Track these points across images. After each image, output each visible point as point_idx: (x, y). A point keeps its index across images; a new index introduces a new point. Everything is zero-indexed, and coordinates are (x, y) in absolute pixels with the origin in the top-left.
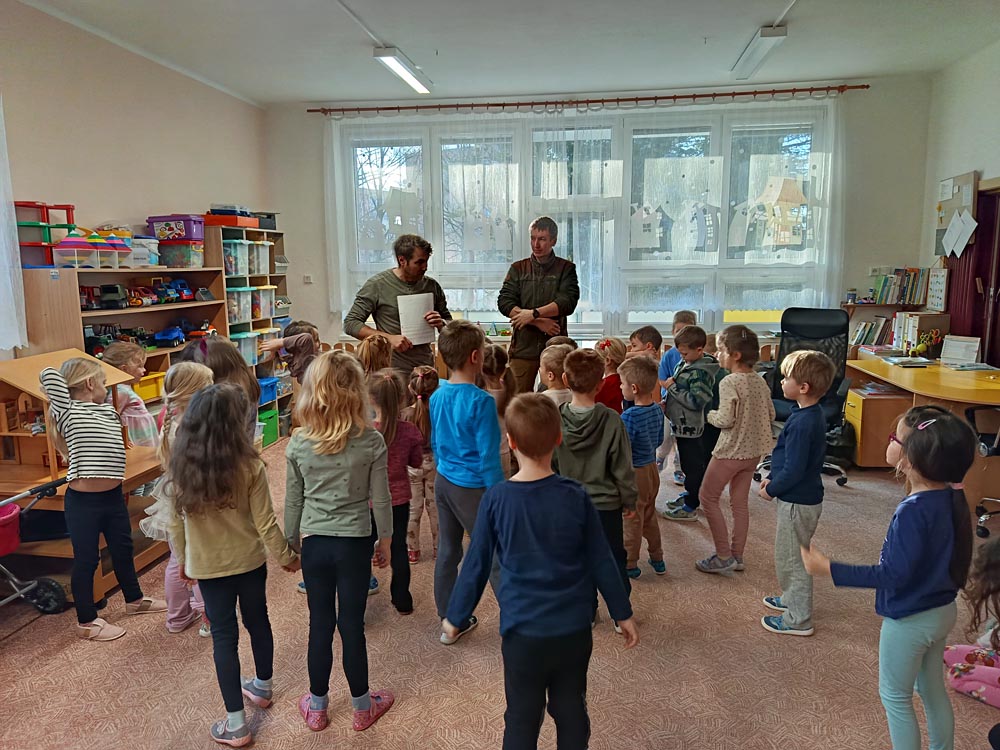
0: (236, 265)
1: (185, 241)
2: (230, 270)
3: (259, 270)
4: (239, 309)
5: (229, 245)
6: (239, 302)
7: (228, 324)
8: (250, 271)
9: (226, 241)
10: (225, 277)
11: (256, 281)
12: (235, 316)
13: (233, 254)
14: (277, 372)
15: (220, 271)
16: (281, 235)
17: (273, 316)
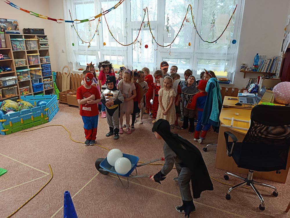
0: (16, 47)
5: (13, 41)
7: (15, 67)
8: (27, 49)
9: (11, 39)
10: (12, 51)
13: (15, 44)
14: (45, 82)
15: (10, 49)
16: (46, 36)
17: (40, 64)
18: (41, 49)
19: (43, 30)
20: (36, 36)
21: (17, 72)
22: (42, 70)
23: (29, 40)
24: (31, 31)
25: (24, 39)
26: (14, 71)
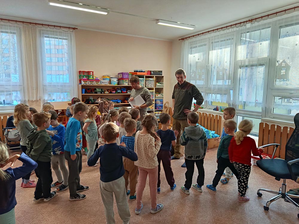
1: (122, 79)
14: (156, 114)
16: (163, 77)
17: (154, 99)
18: (157, 87)
19: (161, 72)
20: (155, 77)
22: (155, 104)
23: (148, 80)
24: (152, 73)
25: (145, 79)
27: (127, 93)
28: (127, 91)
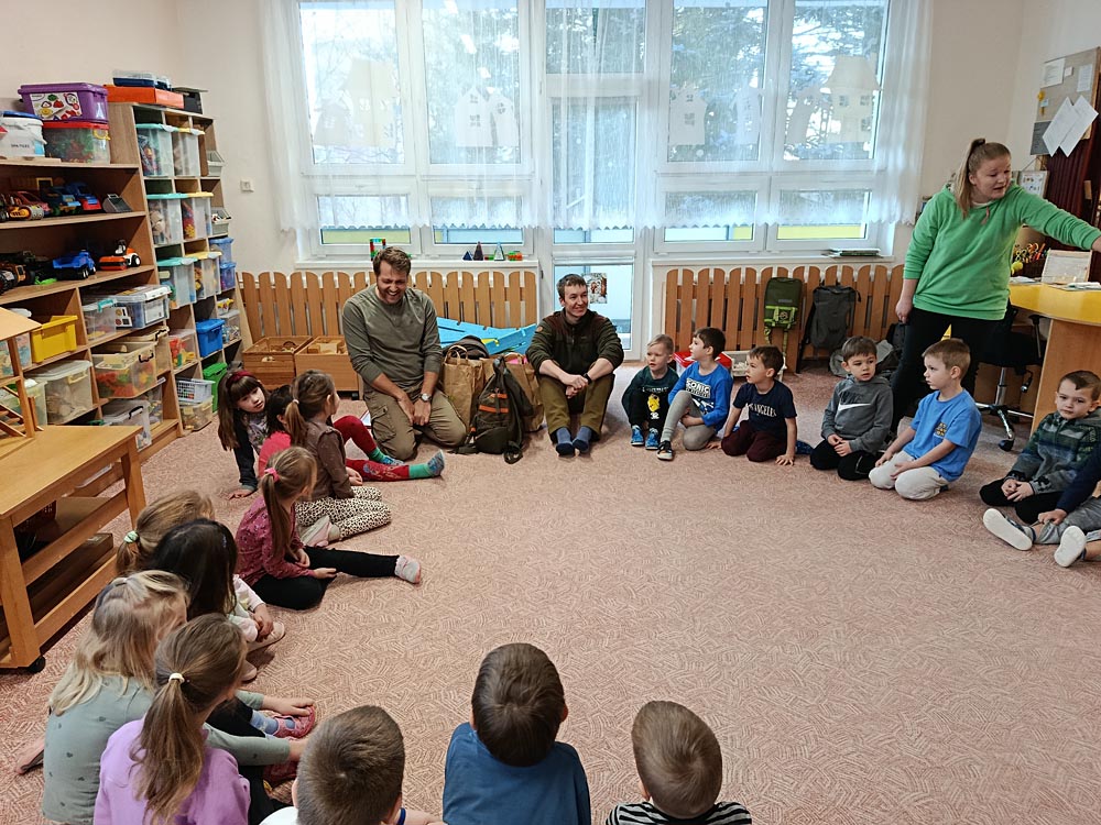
0: (157, 161)
1: (84, 122)
2: (149, 167)
3: (187, 170)
4: (167, 226)
5: (145, 132)
6: (165, 215)
7: (154, 247)
8: (177, 172)
9: (140, 126)
10: (143, 178)
11: (184, 185)
12: (162, 234)
13: (152, 146)
15: (137, 169)
16: (210, 122)
18: (211, 176)
19: (198, 94)
21: (160, 269)
26: (152, 264)
27: (102, 211)
28: (101, 202)
